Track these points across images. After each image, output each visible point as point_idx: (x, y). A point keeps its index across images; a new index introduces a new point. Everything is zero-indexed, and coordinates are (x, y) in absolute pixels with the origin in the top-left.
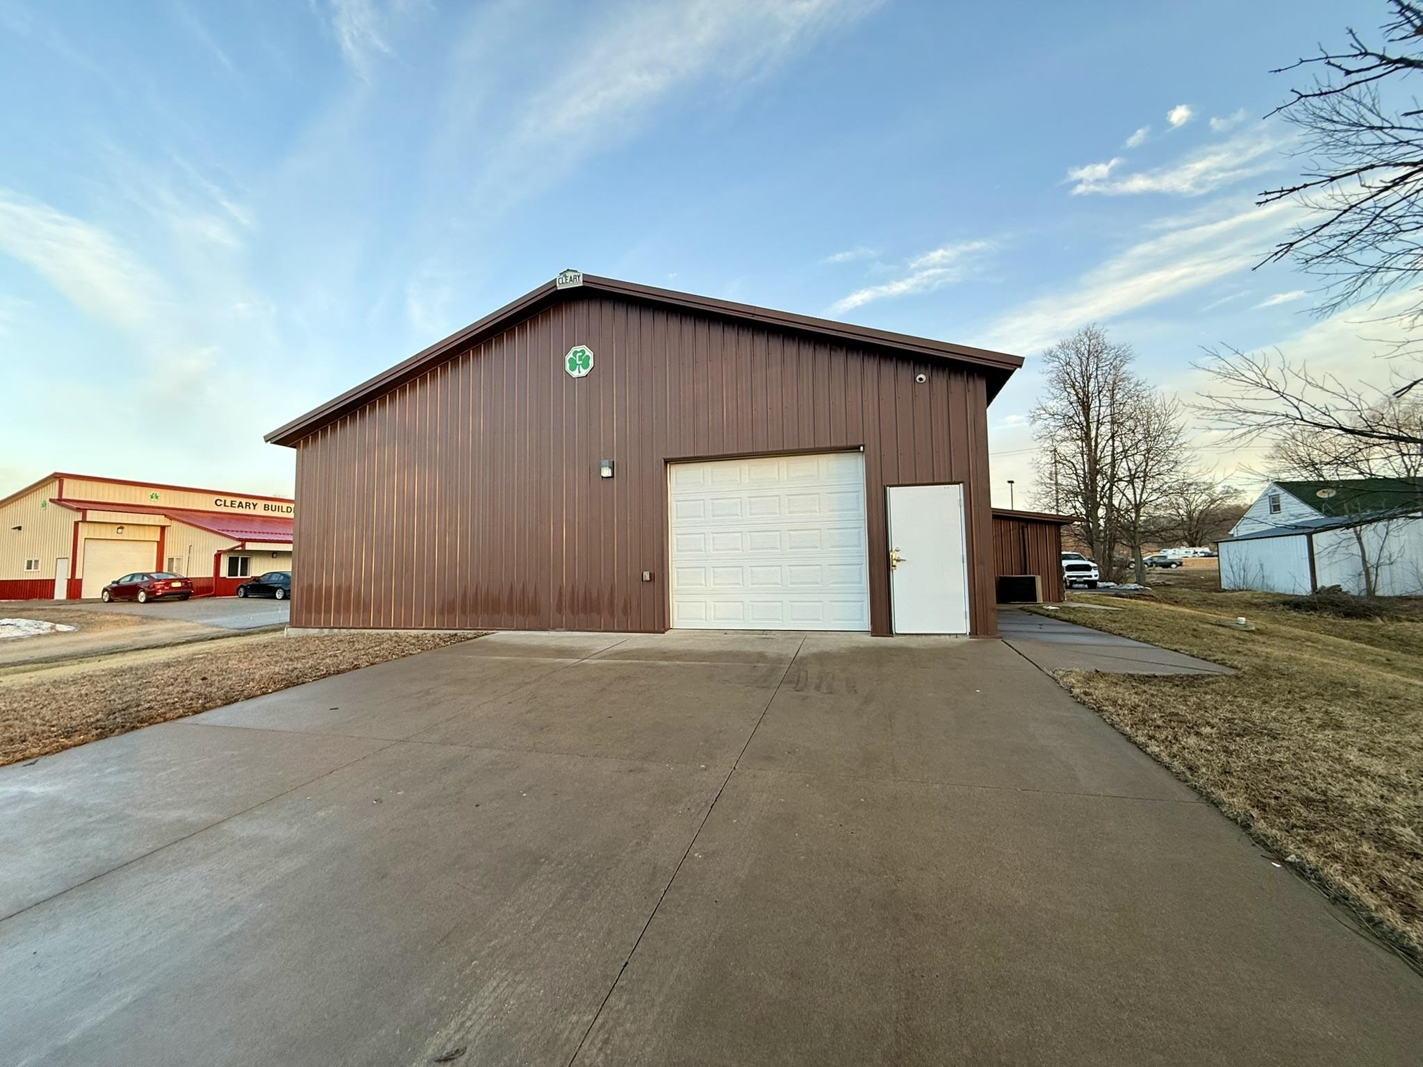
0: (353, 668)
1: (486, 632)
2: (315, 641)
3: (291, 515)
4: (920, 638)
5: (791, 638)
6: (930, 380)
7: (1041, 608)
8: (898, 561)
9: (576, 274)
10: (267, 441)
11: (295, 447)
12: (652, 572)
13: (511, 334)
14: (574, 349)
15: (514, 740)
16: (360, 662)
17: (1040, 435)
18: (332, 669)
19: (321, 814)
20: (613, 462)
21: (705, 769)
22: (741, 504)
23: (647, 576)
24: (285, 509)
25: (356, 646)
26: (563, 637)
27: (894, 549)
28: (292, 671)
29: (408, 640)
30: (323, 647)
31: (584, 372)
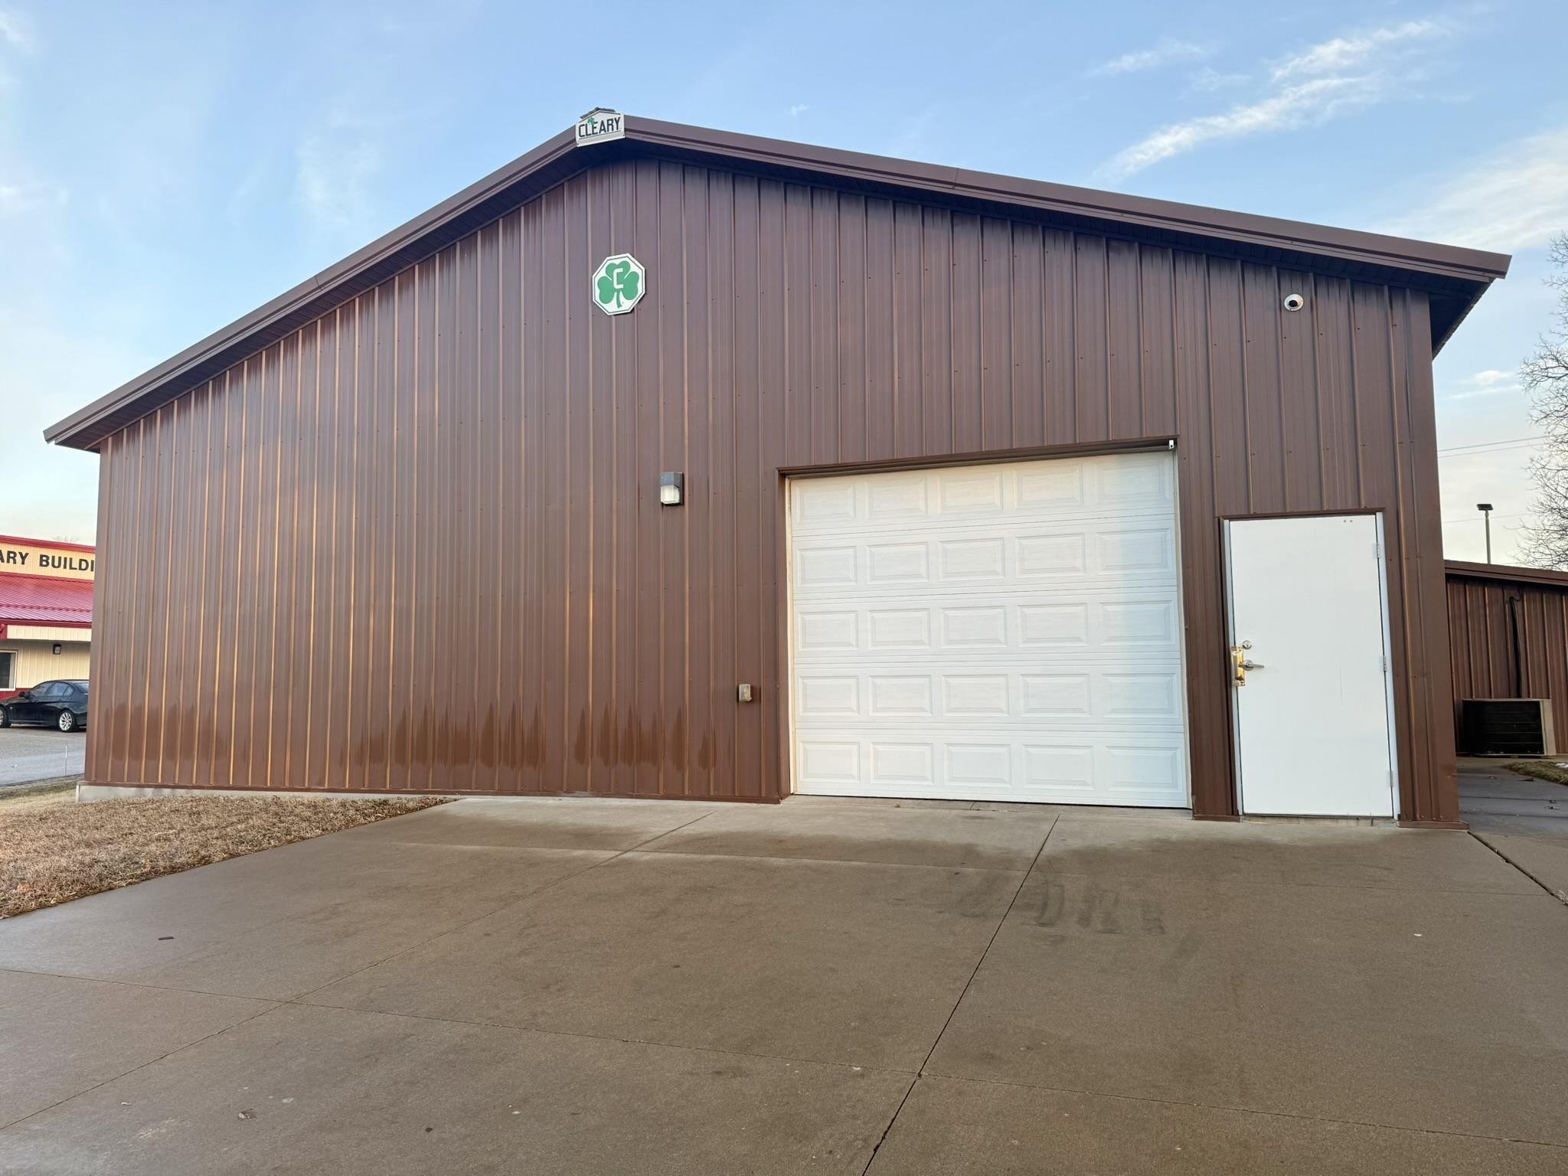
0: (199, 862)
1: (441, 797)
2: (129, 810)
3: (89, 575)
4: (1294, 825)
5: (1030, 819)
6: (1312, 305)
7: (1553, 766)
8: (1247, 667)
9: (613, 116)
10: (48, 441)
11: (97, 451)
12: (756, 684)
13: (490, 232)
14: (609, 261)
15: (497, 1007)
16: (212, 850)
17: (1545, 409)
18: (161, 863)
19: (147, 1134)
20: (683, 475)
21: (862, 1076)
22: (927, 554)
23: (745, 692)
24: (75, 564)
25: (204, 821)
26: (587, 808)
27: (1239, 644)
28: (91, 866)
29: (297, 811)
30: (143, 821)
31: (627, 305)
